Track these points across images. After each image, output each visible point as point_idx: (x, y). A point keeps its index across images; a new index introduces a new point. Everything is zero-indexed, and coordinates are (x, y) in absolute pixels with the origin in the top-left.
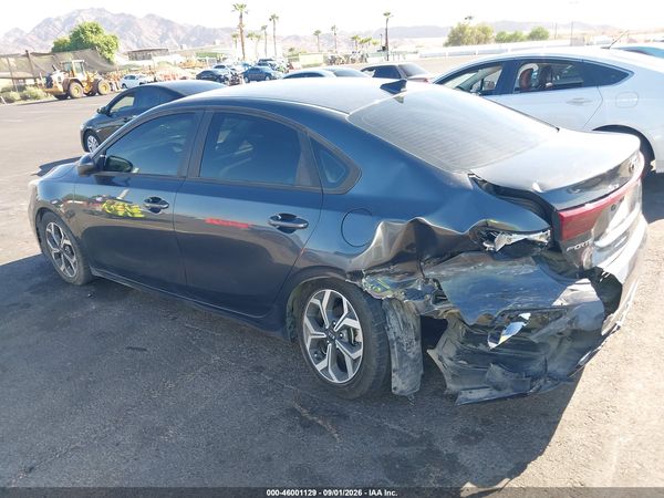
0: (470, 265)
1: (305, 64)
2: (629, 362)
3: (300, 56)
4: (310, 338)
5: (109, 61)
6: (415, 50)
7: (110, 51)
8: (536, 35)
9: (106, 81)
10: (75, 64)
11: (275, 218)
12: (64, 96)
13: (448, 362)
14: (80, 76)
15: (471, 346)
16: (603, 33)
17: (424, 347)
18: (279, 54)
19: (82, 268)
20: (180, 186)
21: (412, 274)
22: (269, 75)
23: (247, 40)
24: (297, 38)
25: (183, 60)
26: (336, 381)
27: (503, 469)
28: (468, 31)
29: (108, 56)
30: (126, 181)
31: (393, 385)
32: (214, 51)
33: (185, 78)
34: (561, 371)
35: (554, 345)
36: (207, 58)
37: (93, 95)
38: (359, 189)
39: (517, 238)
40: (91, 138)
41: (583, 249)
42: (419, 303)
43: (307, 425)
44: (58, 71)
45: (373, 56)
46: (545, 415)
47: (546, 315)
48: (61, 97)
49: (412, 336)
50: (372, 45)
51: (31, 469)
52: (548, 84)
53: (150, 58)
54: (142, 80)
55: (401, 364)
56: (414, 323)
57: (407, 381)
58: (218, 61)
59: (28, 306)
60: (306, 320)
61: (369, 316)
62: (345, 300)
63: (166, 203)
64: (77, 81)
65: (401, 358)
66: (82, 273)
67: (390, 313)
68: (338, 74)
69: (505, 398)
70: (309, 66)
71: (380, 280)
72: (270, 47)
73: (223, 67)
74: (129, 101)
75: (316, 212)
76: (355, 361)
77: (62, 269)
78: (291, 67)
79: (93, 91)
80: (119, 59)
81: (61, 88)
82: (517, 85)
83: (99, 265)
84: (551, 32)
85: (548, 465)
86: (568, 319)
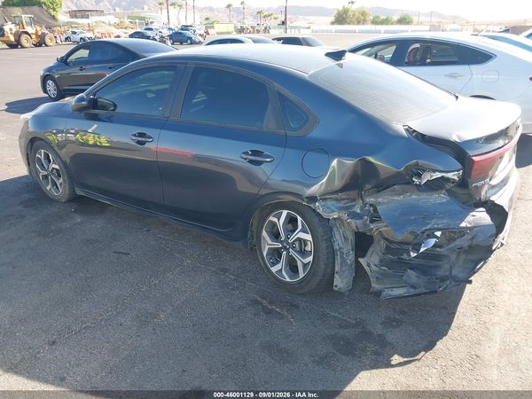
0: (399, 195)
1: (220, 31)
2: (500, 272)
3: (215, 25)
4: (267, 247)
5: (54, 17)
6: (308, 26)
7: (54, 10)
8: (404, 21)
9: (52, 35)
10: (25, 18)
11: (246, 153)
12: (15, 45)
13: (374, 268)
14: (29, 29)
15: (389, 256)
16: (454, 23)
17: (357, 256)
18: (198, 22)
19: (67, 188)
20: (164, 125)
21: (354, 200)
22: (190, 38)
23: (171, 8)
24: (211, 9)
25: (117, 21)
26: (288, 279)
27: (420, 345)
28: (351, 13)
29: (53, 13)
30: (109, 118)
31: (335, 284)
32: (142, 15)
33: (118, 37)
34: (461, 275)
35: (453, 257)
36: (137, 21)
37: (40, 46)
38: (316, 133)
39: (438, 175)
40: (50, 82)
41: (483, 185)
42: (359, 222)
43: (269, 312)
44: (10, 23)
45: (275, 28)
46: (444, 308)
47: (453, 234)
48: (12, 46)
49: (350, 247)
50: (273, 20)
51: (54, 343)
52: (428, 60)
53: (88, 17)
54: (83, 36)
55: (341, 268)
56: (351, 237)
57: (345, 281)
58: (146, 24)
59: (23, 217)
60: (264, 233)
61: (320, 231)
62: (299, 219)
63: (150, 137)
64: (26, 33)
65: (341, 264)
66: (67, 192)
67: (335, 229)
68: (255, 41)
69: (420, 295)
70: (222, 33)
71: (329, 203)
72: (190, 15)
73: (151, 29)
74: (84, 53)
75: (282, 149)
76: (305, 265)
77: (48, 188)
78: (207, 33)
79: (41, 43)
80: (62, 17)
81: (12, 38)
82: (406, 60)
83: (85, 186)
84: (415, 19)
85: (451, 342)
86: (470, 237)
